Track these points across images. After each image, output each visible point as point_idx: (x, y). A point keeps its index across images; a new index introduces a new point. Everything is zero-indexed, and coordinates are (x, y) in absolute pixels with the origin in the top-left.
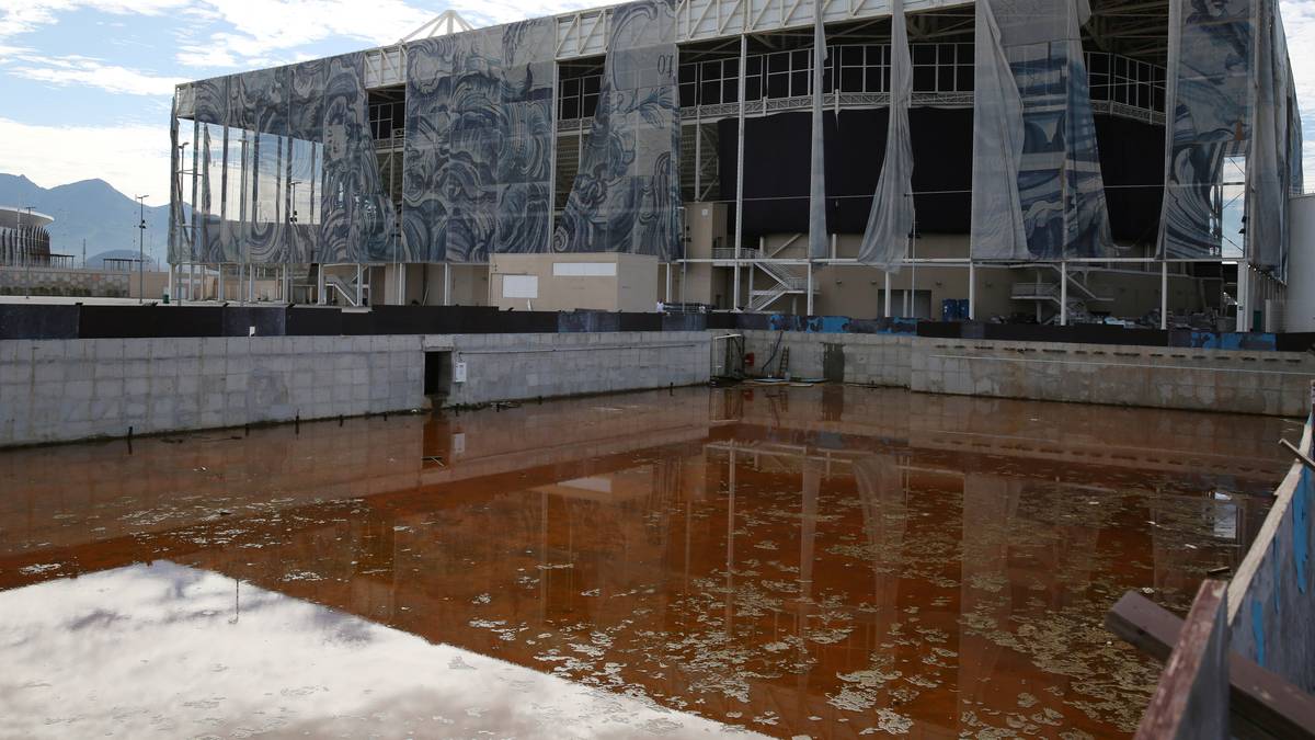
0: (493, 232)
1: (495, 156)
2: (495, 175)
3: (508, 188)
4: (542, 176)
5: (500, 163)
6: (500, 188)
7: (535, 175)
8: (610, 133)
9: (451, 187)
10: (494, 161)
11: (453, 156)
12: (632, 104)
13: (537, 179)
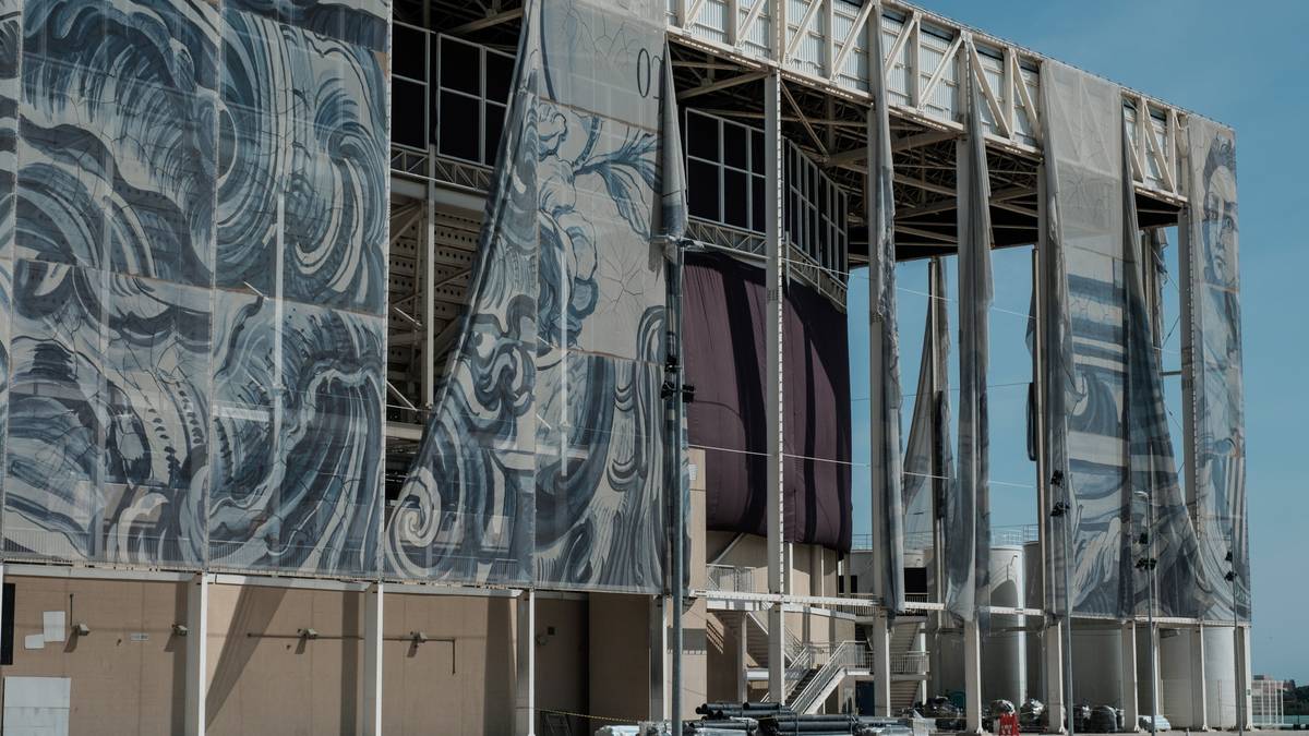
0: (195, 459)
1: (202, 181)
2: (207, 253)
3: (252, 310)
4: (361, 297)
5: (221, 212)
6: (220, 305)
7: (341, 286)
8: (540, 216)
9: (30, 254)
10: (201, 198)
11: (32, 132)
12: (588, 151)
13: (345, 300)
